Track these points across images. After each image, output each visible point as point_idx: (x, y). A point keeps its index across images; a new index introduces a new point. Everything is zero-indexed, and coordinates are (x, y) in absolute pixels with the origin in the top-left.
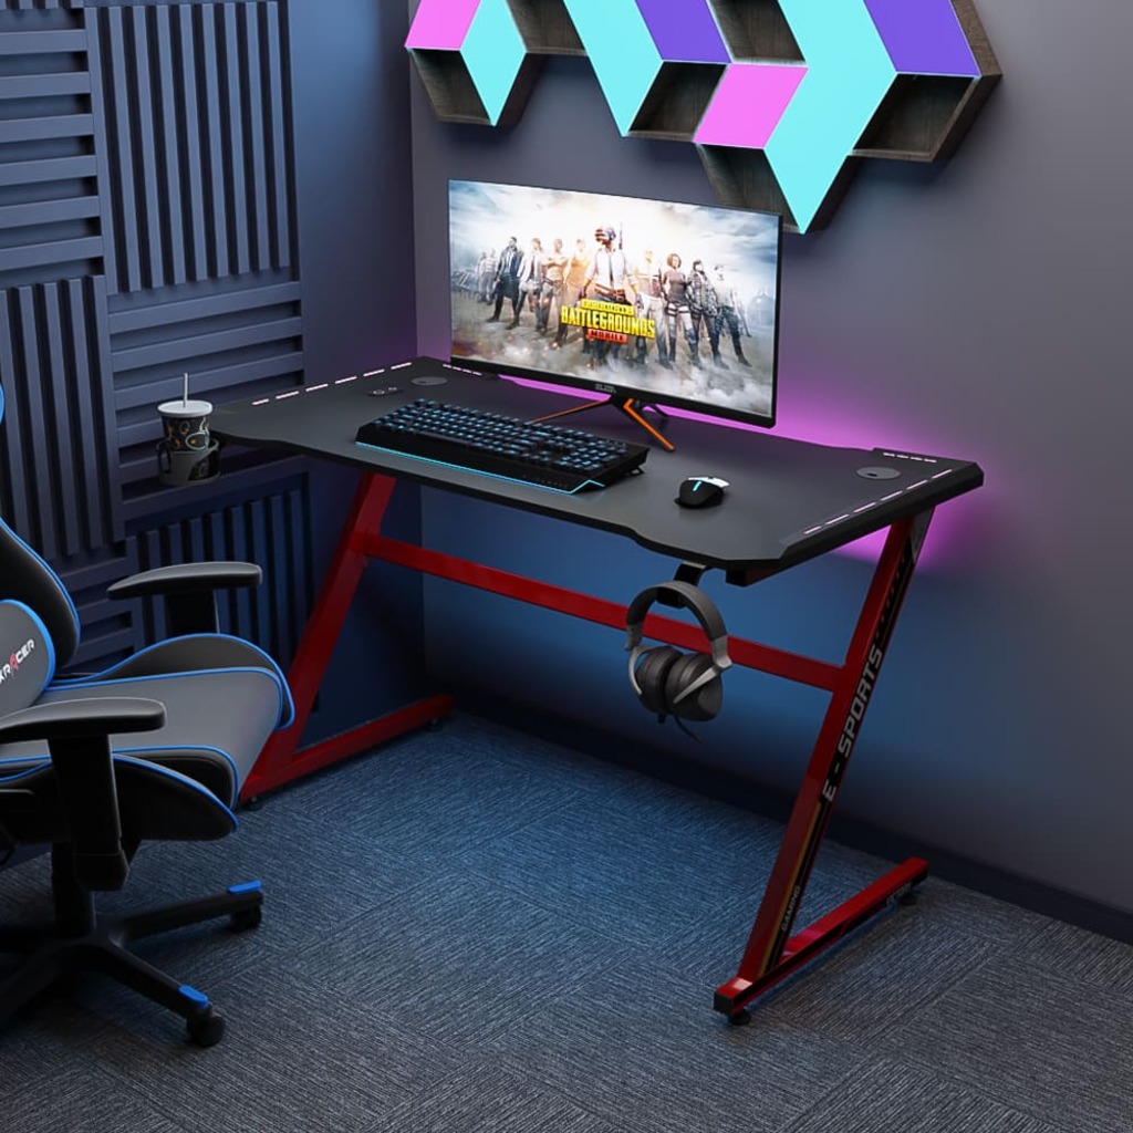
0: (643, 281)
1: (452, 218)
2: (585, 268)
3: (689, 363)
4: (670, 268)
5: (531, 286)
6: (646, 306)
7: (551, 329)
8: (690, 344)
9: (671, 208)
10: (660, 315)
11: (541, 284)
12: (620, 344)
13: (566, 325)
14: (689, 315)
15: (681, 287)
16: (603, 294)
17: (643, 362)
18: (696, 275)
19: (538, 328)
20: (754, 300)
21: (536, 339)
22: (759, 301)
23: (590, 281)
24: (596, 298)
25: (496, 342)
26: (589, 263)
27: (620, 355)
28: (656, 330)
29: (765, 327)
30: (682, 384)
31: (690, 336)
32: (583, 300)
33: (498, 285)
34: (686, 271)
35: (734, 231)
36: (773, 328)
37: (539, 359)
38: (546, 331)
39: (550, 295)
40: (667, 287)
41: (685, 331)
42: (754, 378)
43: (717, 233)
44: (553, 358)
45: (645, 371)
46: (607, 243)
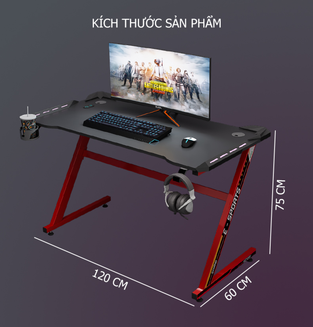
0: (169, 76)
1: (111, 55)
2: (151, 71)
3: (184, 101)
4: (177, 72)
5: (135, 76)
6: (170, 83)
7: (141, 89)
8: (184, 95)
9: (177, 54)
10: (174, 86)
11: (138, 75)
12: (162, 94)
13: (146, 88)
14: (183, 87)
15: (181, 78)
16: (157, 79)
17: (170, 100)
18: (185, 75)
19: (138, 89)
20: (203, 83)
21: (137, 92)
22: (204, 83)
23: (153, 75)
24: (155, 80)
25: (125, 92)
26: (152, 70)
27: (162, 97)
28: (174, 90)
29: (206, 91)
30: (182, 107)
31: (184, 93)
32: (151, 81)
33: (125, 75)
34: (182, 73)
35: (197, 62)
36: (209, 91)
37: (138, 98)
38: (140, 90)
39: (141, 79)
40: (177, 78)
41: (182, 91)
42: (203, 106)
43: (191, 62)
44: (142, 98)
45: (170, 103)
46: (158, 64)
